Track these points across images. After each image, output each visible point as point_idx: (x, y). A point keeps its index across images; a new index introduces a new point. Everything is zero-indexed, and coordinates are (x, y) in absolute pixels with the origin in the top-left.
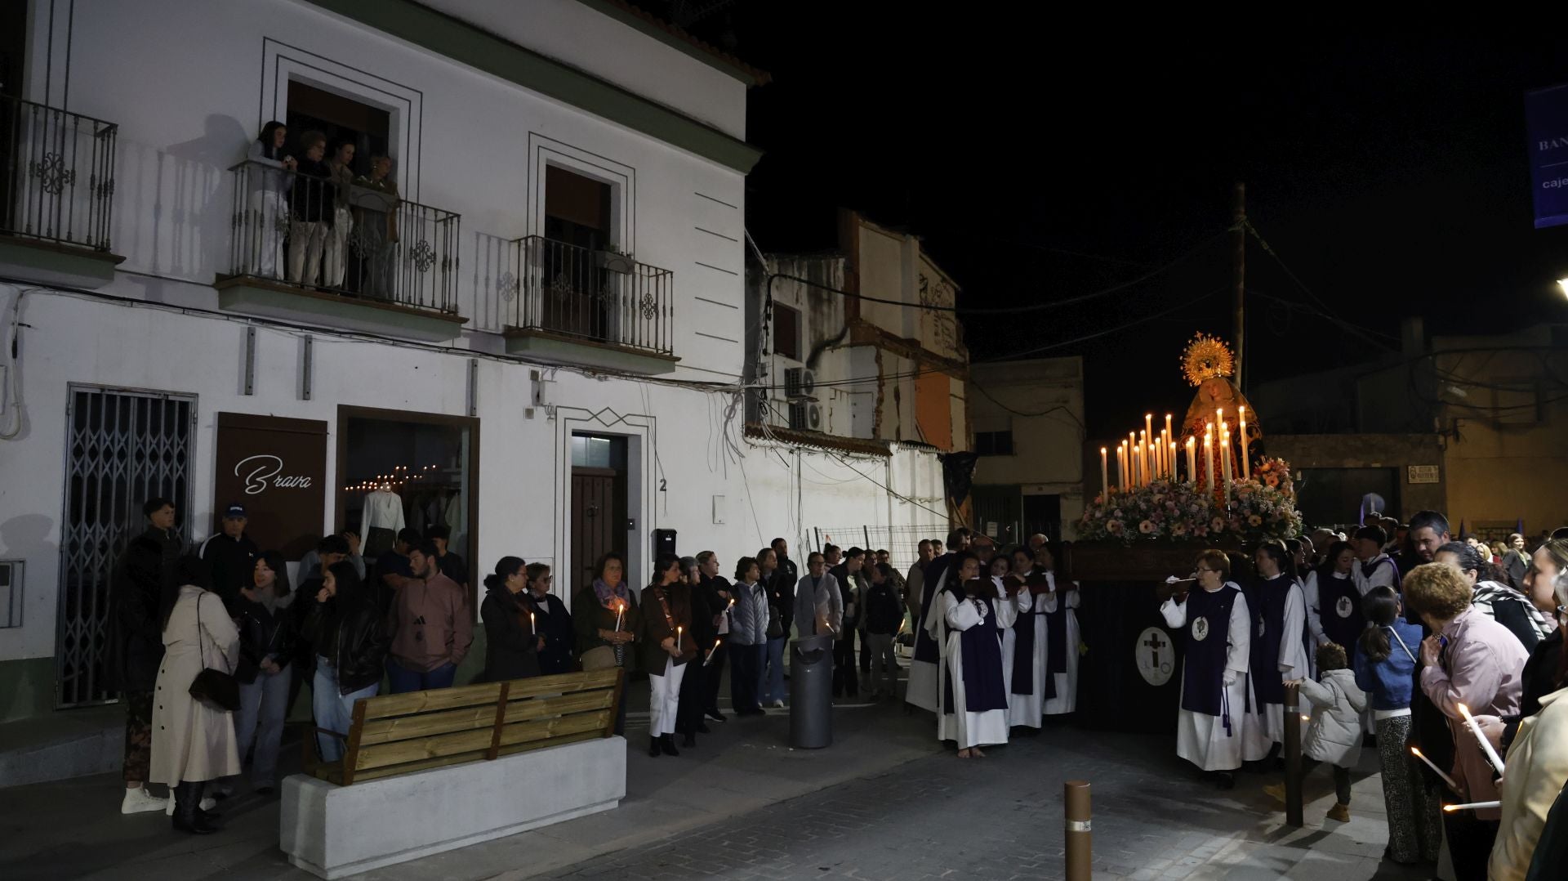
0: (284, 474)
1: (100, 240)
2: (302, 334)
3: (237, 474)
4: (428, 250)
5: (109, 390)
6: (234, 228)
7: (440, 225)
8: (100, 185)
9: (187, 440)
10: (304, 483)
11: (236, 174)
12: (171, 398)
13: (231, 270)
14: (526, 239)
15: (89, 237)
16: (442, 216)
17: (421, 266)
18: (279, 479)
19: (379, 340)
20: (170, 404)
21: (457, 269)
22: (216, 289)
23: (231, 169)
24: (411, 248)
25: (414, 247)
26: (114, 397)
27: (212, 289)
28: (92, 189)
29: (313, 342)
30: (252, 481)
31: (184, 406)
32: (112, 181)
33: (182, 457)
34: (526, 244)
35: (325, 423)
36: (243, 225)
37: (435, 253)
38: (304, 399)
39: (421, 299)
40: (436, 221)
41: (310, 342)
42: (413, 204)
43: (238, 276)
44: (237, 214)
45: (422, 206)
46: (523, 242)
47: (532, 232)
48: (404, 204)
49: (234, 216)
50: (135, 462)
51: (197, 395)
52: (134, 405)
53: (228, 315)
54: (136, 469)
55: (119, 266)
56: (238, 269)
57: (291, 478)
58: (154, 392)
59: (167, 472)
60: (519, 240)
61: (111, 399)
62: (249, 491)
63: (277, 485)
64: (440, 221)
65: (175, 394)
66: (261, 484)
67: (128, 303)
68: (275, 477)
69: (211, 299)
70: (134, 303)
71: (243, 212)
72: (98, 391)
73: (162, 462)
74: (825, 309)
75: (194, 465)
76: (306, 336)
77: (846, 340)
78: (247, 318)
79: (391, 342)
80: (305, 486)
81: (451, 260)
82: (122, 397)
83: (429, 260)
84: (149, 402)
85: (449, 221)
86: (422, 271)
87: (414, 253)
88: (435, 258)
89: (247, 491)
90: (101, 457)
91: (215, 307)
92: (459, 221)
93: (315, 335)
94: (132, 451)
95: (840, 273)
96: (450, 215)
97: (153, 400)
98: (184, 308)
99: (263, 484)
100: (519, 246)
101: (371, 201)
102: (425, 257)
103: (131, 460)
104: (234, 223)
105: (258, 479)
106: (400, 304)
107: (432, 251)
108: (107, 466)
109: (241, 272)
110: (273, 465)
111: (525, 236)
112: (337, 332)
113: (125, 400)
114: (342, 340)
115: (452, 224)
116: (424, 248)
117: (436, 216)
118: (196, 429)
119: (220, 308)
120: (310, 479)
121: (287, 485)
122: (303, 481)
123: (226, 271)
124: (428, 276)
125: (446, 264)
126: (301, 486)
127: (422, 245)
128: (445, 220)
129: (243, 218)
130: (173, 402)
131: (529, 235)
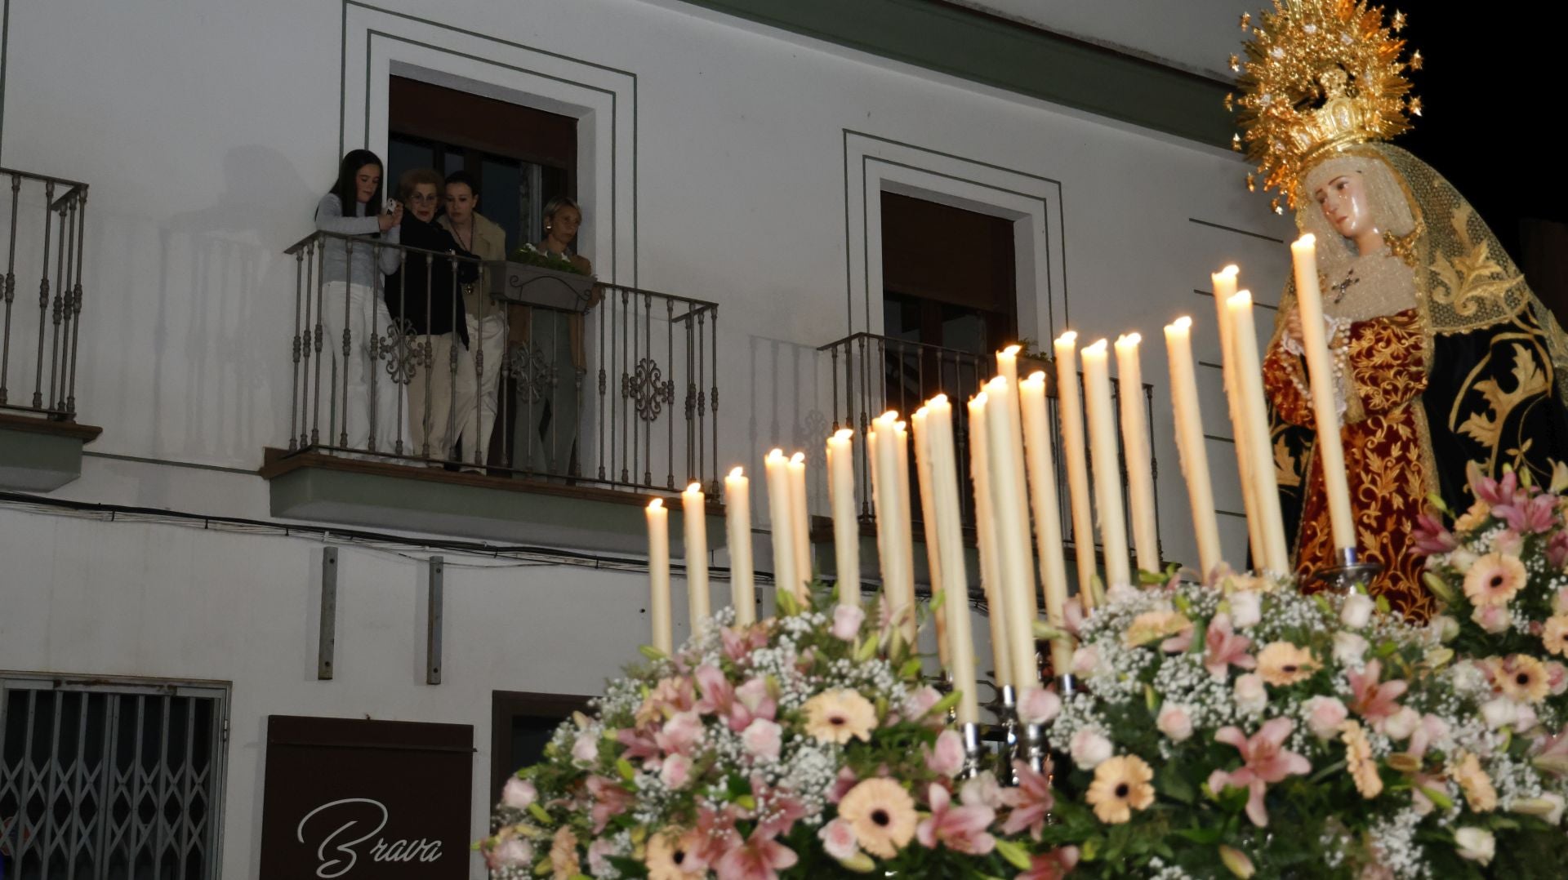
0: (390, 836)
1: (57, 400)
2: (426, 556)
3: (301, 839)
4: (658, 378)
5: (69, 683)
6: (296, 361)
7: (680, 329)
8: (58, 298)
9: (209, 773)
10: (428, 851)
11: (300, 259)
12: (181, 693)
13: (293, 440)
14: (848, 341)
15: (38, 395)
16: (681, 309)
17: (646, 412)
18: (381, 846)
19: (571, 560)
20: (179, 703)
21: (715, 410)
22: (265, 478)
23: (289, 251)
24: (625, 375)
25: (631, 373)
26: (78, 695)
27: (259, 479)
28: (43, 306)
29: (446, 570)
30: (330, 852)
31: (205, 707)
32: (78, 287)
33: (199, 809)
34: (848, 352)
35: (465, 733)
36: (313, 354)
37: (671, 382)
38: (430, 683)
39: (648, 474)
40: (672, 321)
41: (439, 571)
42: (625, 290)
43: (306, 449)
44: (302, 334)
45: (643, 292)
46: (841, 348)
47: (859, 327)
48: (608, 292)
49: (297, 338)
50: (111, 823)
51: (229, 683)
52: (113, 709)
53: (287, 527)
54: (113, 835)
55: (87, 448)
56: (304, 436)
57: (405, 842)
58: (150, 682)
59: (170, 839)
60: (834, 345)
61: (72, 699)
62: (324, 872)
63: (376, 859)
64: (677, 320)
65: (190, 684)
66: (346, 858)
67: (106, 514)
68: (374, 842)
69: (257, 498)
70: (118, 515)
71: (313, 329)
72: (49, 686)
73: (161, 818)
75: (221, 825)
76: (432, 559)
78: (321, 530)
79: (593, 563)
80: (431, 858)
81: (702, 394)
82: (92, 696)
83: (659, 399)
84: (141, 702)
85: (696, 318)
86: (645, 419)
87: (631, 387)
88: (671, 393)
89: (319, 872)
90: (49, 817)
91: (262, 512)
92: (714, 317)
93: (449, 557)
94: (106, 802)
96: (698, 307)
97: (148, 698)
98: (207, 518)
99: (350, 857)
100: (835, 356)
101: (545, 290)
102: (652, 391)
103: (104, 817)
104: (296, 350)
105: (341, 848)
106: (609, 487)
107: (665, 378)
108: (60, 833)
109: (309, 442)
110: (368, 817)
111: (846, 335)
112: (490, 548)
113: (98, 700)
114: (497, 562)
115: (701, 322)
116: (649, 375)
117: (670, 310)
118: (225, 751)
119: (273, 514)
120: (439, 843)
121: (396, 857)
122: (427, 848)
123: (283, 444)
124: (659, 427)
125: (694, 401)
126: (422, 859)
127: (646, 367)
128: (688, 317)
129: (313, 341)
130: (184, 701)
131: (854, 332)
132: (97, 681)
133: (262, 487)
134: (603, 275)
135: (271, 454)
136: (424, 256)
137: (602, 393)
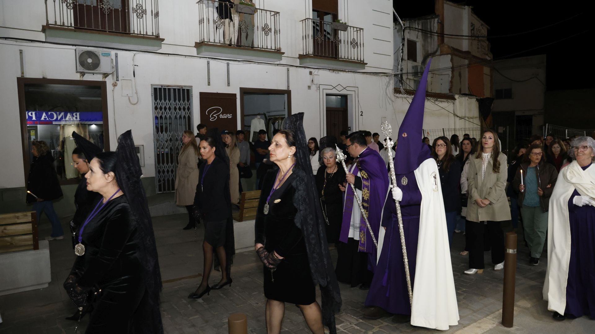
0: (223, 113)
1: (156, 34)
2: (226, 62)
3: (207, 114)
4: (268, 27)
5: (164, 86)
6: (200, 25)
7: (273, 17)
8: (155, 14)
9: (190, 102)
10: (230, 116)
11: (199, 4)
12: (184, 88)
13: (200, 40)
14: (305, 20)
15: (153, 33)
16: (273, 13)
17: (266, 34)
18: (221, 115)
19: (253, 63)
20: (183, 90)
21: (279, 34)
22: (195, 48)
23: (197, 3)
24: (262, 27)
25: (263, 26)
26: (166, 89)
27: (194, 48)
28: (152, 15)
29: (230, 65)
30: (212, 116)
31: (188, 90)
32: (158, 11)
33: (189, 109)
34: (305, 22)
35: (235, 95)
36: (202, 23)
37: (271, 28)
38: (228, 86)
39: (267, 46)
40: (271, 16)
41: (229, 65)
42: (262, 10)
43: (202, 42)
44: (200, 20)
45: (265, 10)
46: (304, 21)
47: (308, 17)
48: (259, 10)
49: (199, 20)
50: (174, 111)
51: (192, 86)
52: (172, 91)
53: (200, 57)
54: (174, 113)
55: (162, 43)
56: (202, 40)
57: (225, 115)
58: (178, 86)
59: (184, 114)
60: (303, 20)
61: (165, 89)
62: (211, 120)
63: (220, 117)
64: (272, 16)
65: (185, 86)
66: (215, 117)
67: (168, 55)
68: (220, 114)
69: (194, 51)
70: (169, 55)
71: (202, 18)
72: (161, 87)
73: (182, 110)
74: (429, 40)
75: (193, 111)
76: (227, 63)
77: (438, 53)
78: (206, 58)
79: (257, 63)
80: (230, 117)
81: (277, 30)
82: (168, 88)
83: (269, 31)
84: (177, 90)
85: (276, 15)
86: (266, 35)
87: (263, 29)
88: (271, 30)
89: (210, 120)
90: (163, 110)
91: (195, 54)
92: (279, 15)
93: (230, 62)
94: (173, 107)
95: (436, 25)
96: (276, 13)
97: (178, 89)
98: (185, 56)
99: (216, 117)
100: (303, 23)
102: (267, 30)
103: (173, 110)
104: (199, 23)
105: (214, 115)
106: (260, 49)
107: (270, 27)
108: (165, 113)
110: (218, 110)
111: (305, 18)
112: (238, 61)
113: (169, 89)
114: (240, 63)
115: (277, 16)
116: (267, 27)
117: (270, 14)
118: (192, 99)
119: (197, 55)
120: (231, 115)
121: (224, 117)
122: (229, 116)
123: (198, 41)
124: (269, 37)
125: (275, 32)
126: (229, 117)
127: (266, 25)
128: (274, 15)
129: (202, 21)
130: (184, 89)
131: (307, 18)
132: (169, 86)
133: (195, 49)
134: (257, 7)
135: (196, 43)
136: (223, 3)
137: (258, 30)
